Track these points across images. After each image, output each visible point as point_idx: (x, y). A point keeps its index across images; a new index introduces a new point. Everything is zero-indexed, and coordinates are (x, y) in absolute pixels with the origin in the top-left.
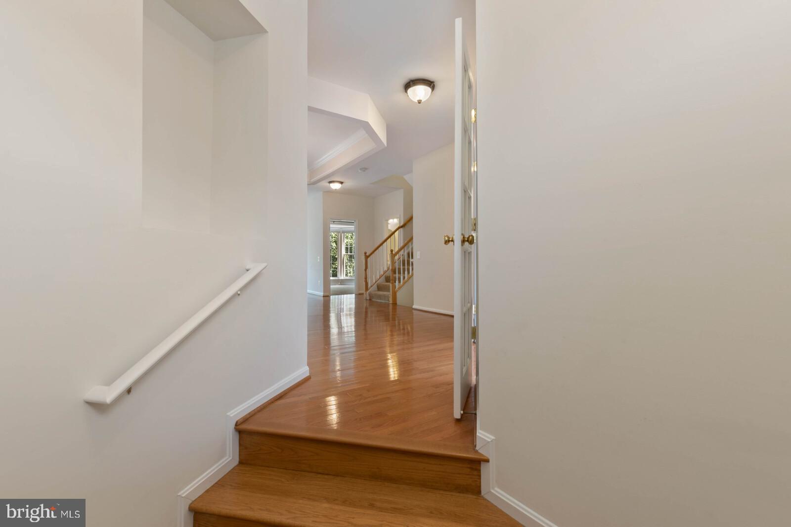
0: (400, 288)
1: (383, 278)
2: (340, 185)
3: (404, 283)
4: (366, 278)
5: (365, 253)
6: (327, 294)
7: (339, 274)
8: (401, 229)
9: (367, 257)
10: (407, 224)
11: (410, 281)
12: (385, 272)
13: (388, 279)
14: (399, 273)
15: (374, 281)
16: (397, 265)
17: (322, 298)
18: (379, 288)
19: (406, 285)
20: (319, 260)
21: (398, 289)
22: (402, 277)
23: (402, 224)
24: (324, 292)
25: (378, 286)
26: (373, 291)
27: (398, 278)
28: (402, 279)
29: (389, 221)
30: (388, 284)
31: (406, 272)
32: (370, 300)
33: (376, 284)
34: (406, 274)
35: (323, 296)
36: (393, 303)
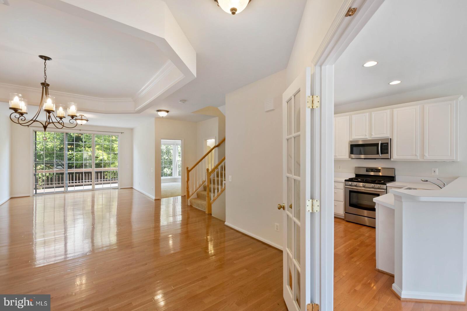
0: (214, 200)
1: (202, 188)
2: (167, 113)
3: (218, 196)
4: (188, 188)
5: (187, 168)
6: (158, 198)
7: (173, 174)
8: (217, 148)
9: (188, 171)
10: (221, 144)
11: (223, 193)
12: (203, 183)
13: (205, 189)
14: (214, 183)
15: (195, 190)
17: (154, 201)
19: (219, 198)
20: (152, 171)
21: (213, 201)
22: (216, 189)
23: (217, 144)
24: (155, 197)
25: (198, 195)
26: (194, 198)
27: (213, 189)
28: (216, 191)
29: (207, 141)
30: (205, 193)
31: (220, 185)
32: (191, 206)
33: (196, 192)
34: (220, 187)
35: (154, 199)
36: (208, 214)
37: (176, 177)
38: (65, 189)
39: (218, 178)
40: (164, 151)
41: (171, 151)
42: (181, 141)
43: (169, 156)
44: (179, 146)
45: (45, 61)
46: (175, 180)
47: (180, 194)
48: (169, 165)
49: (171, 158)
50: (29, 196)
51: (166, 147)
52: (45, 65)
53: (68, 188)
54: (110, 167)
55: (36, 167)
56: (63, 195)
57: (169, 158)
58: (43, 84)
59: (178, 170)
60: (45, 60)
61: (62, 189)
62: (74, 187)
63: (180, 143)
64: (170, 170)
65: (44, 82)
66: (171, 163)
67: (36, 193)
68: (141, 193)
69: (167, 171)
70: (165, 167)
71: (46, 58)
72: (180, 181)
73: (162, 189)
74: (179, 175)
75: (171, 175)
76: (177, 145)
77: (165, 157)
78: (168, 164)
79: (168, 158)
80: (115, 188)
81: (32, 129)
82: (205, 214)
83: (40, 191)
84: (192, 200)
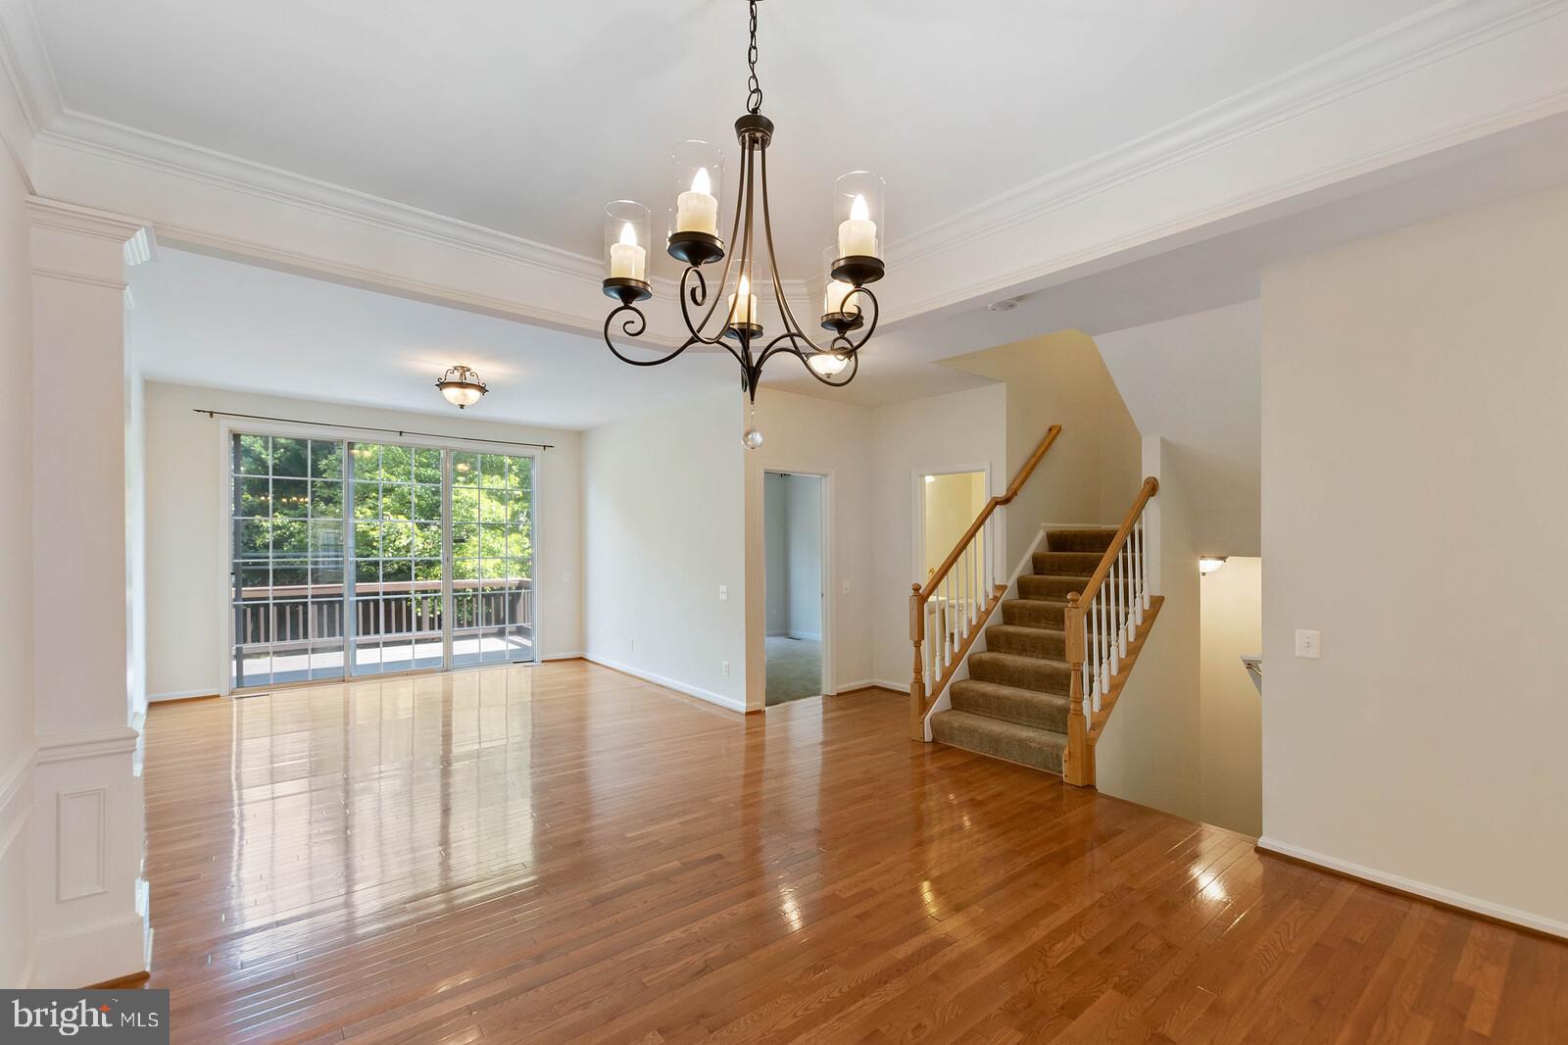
0: (1097, 727)
1: (964, 669)
3: (1108, 708)
4: (919, 670)
8: (1001, 509)
9: (922, 601)
18: (960, 701)
20: (724, 596)
21: (1093, 729)
23: (1001, 491)
24: (748, 700)
25: (954, 696)
26: (943, 712)
32: (940, 745)
33: (947, 688)
35: (744, 711)
36: (1083, 787)
38: (346, 659)
50: (218, 696)
62: (411, 646)
67: (241, 681)
80: (521, 659)
81: (226, 425)
82: (1061, 782)
83: (253, 667)
84: (945, 718)
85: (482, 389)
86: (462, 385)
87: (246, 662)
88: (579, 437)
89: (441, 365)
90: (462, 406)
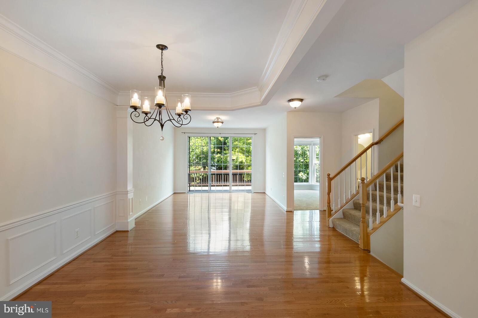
0: (375, 229)
1: (350, 205)
2: (300, 103)
3: (382, 223)
4: (329, 203)
5: (329, 175)
6: (290, 209)
7: (310, 180)
8: (375, 146)
9: (330, 179)
10: (383, 140)
12: (353, 196)
13: (357, 207)
14: (374, 200)
15: (339, 207)
16: (371, 190)
17: (286, 212)
18: (346, 217)
21: (372, 230)
22: (378, 211)
23: (377, 140)
24: (287, 207)
25: (344, 213)
26: (338, 218)
27: (373, 210)
28: (378, 214)
29: (359, 136)
30: (358, 214)
31: (385, 205)
32: (334, 229)
34: (385, 208)
35: (286, 211)
36: (364, 250)
37: (313, 184)
38: (209, 188)
39: (382, 193)
40: (299, 153)
41: (307, 152)
42: (320, 140)
43: (305, 158)
44: (316, 147)
45: (162, 51)
46: (311, 188)
47: (318, 207)
48: (304, 169)
49: (307, 161)
50: (185, 193)
51: (302, 149)
52: (162, 56)
53: (211, 187)
54: (248, 169)
55: (189, 168)
56: (207, 194)
57: (305, 161)
58: (160, 77)
59: (315, 176)
60: (162, 49)
61: (206, 188)
62: (216, 187)
63: (319, 142)
64: (306, 175)
65: (161, 75)
66: (307, 166)
67: (190, 191)
68: (273, 200)
69: (302, 175)
70: (300, 171)
71: (162, 47)
72: (319, 189)
73: (295, 198)
74: (317, 181)
75: (307, 180)
76: (314, 144)
77: (301, 159)
78: (304, 167)
79: (303, 160)
80: (249, 191)
81: (187, 135)
82: (358, 247)
83: (192, 188)
84: (335, 220)
85: (222, 123)
86: (218, 122)
87: (190, 187)
88: (264, 130)
89: (213, 118)
90: (218, 127)
